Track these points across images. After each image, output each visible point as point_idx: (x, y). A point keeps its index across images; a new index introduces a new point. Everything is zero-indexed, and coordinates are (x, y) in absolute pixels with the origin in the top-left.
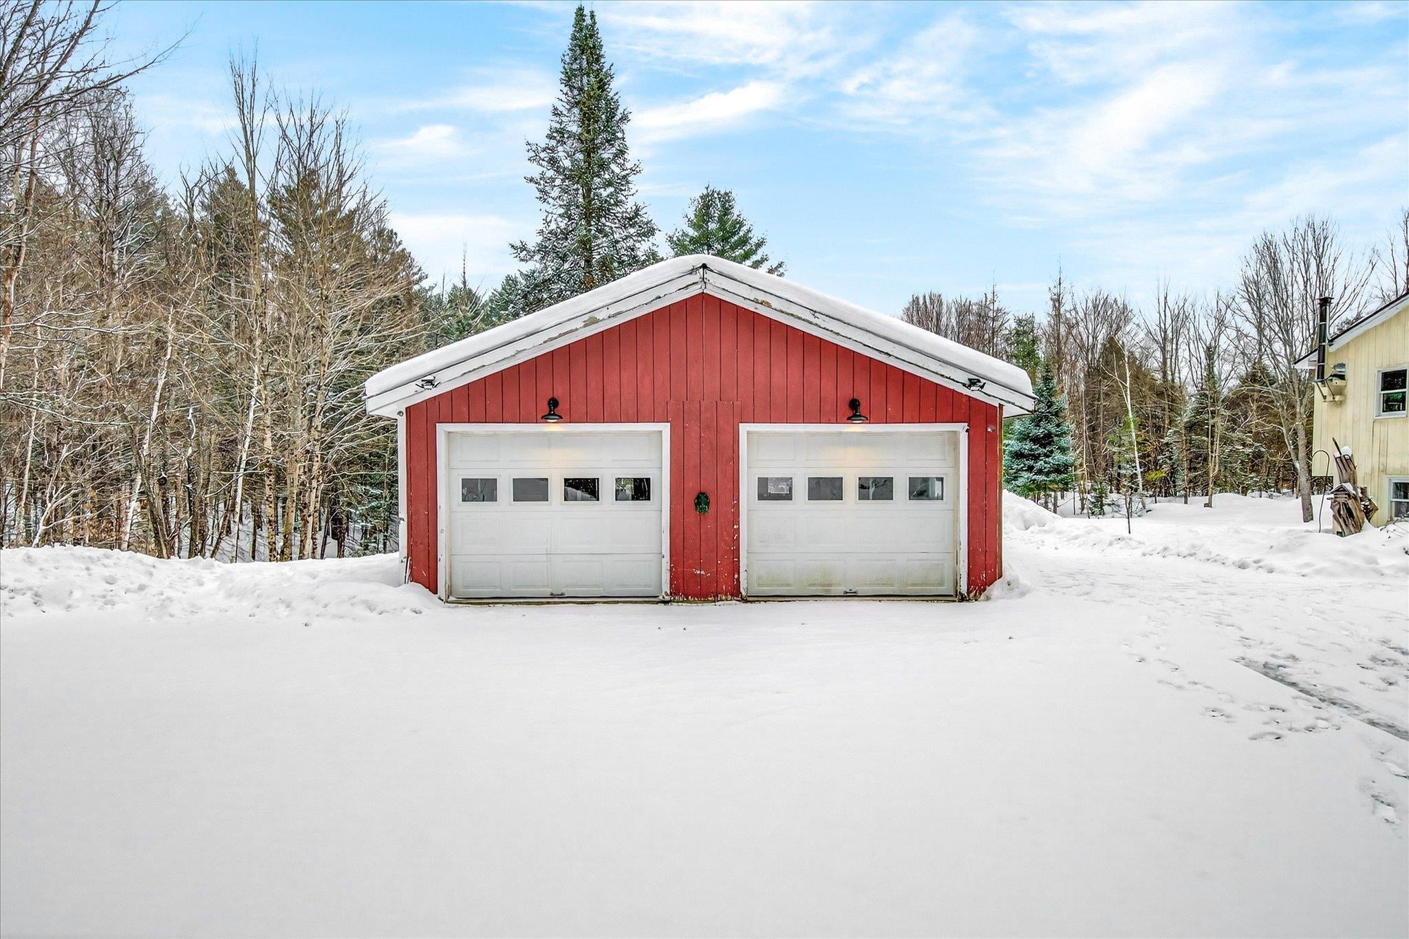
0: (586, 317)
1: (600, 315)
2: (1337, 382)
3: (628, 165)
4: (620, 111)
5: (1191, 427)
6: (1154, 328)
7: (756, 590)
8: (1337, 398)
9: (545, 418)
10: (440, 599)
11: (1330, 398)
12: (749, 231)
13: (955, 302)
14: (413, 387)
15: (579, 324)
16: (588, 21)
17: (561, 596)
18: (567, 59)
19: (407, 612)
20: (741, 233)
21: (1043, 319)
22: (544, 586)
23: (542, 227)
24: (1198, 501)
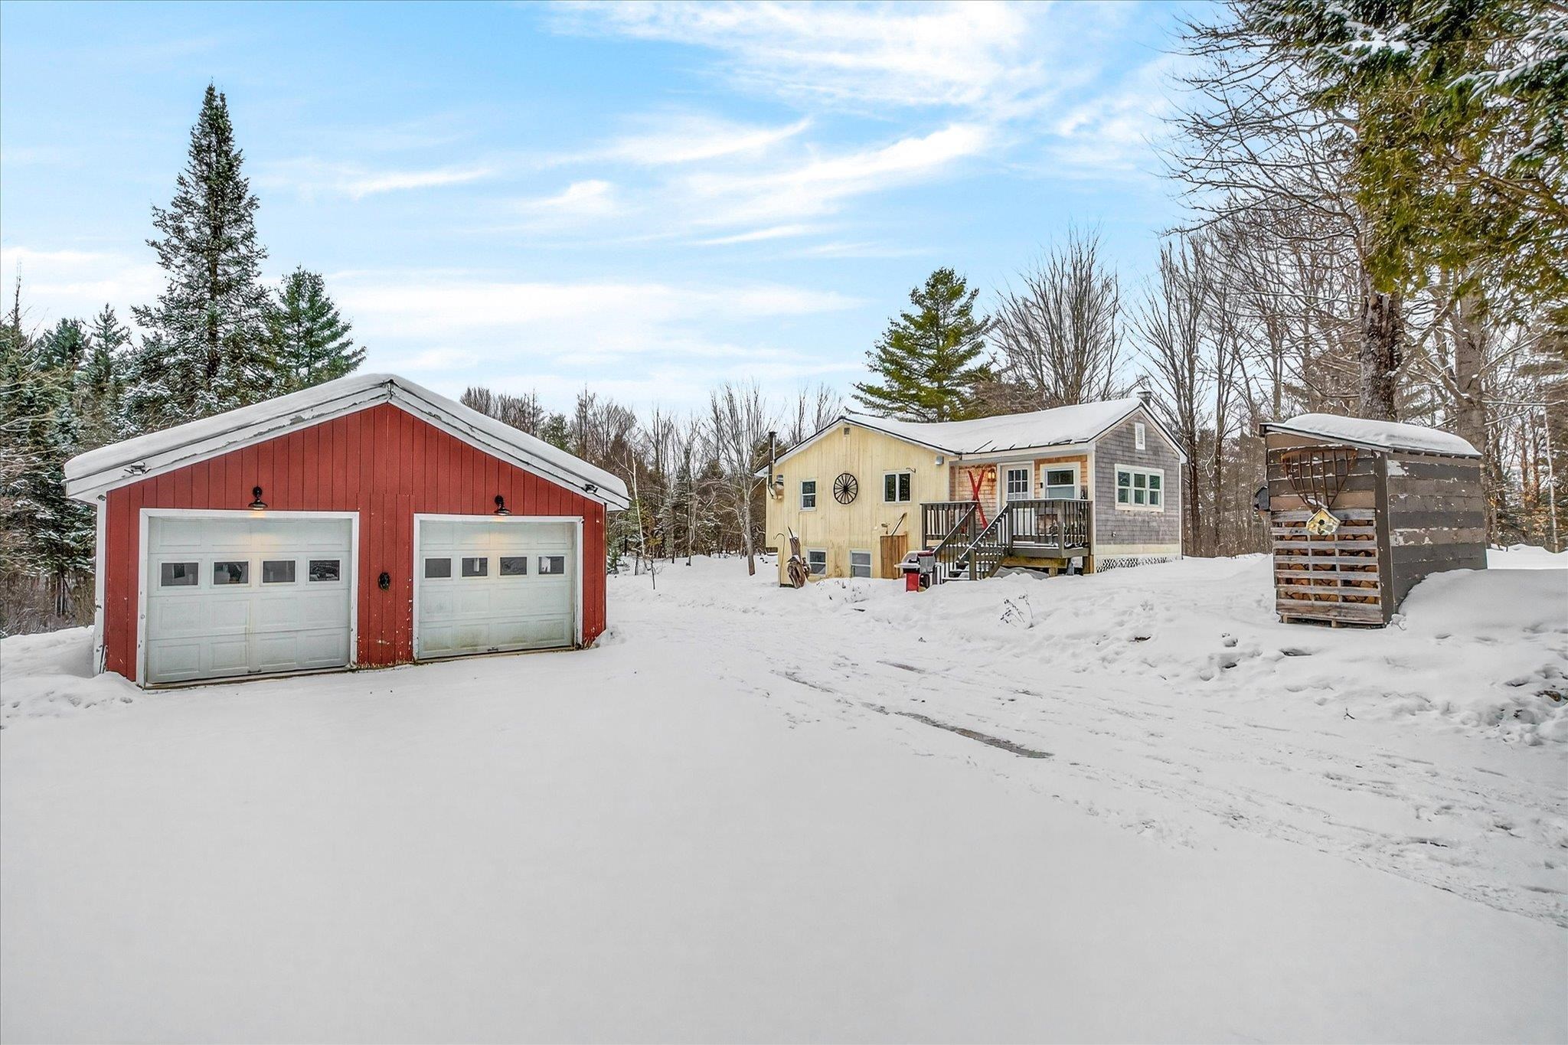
0: (292, 416)
1: (306, 415)
2: (779, 486)
3: (256, 249)
4: (248, 196)
5: (676, 507)
6: (651, 432)
7: (425, 654)
8: (780, 497)
9: (252, 506)
10: (138, 685)
11: (775, 497)
12: (337, 314)
13: (500, 397)
14: (120, 472)
15: (286, 421)
16: (218, 102)
17: (259, 673)
18: (196, 132)
19: (118, 703)
20: (329, 316)
21: (570, 416)
22: (241, 665)
23: (166, 294)
24: (681, 561)
